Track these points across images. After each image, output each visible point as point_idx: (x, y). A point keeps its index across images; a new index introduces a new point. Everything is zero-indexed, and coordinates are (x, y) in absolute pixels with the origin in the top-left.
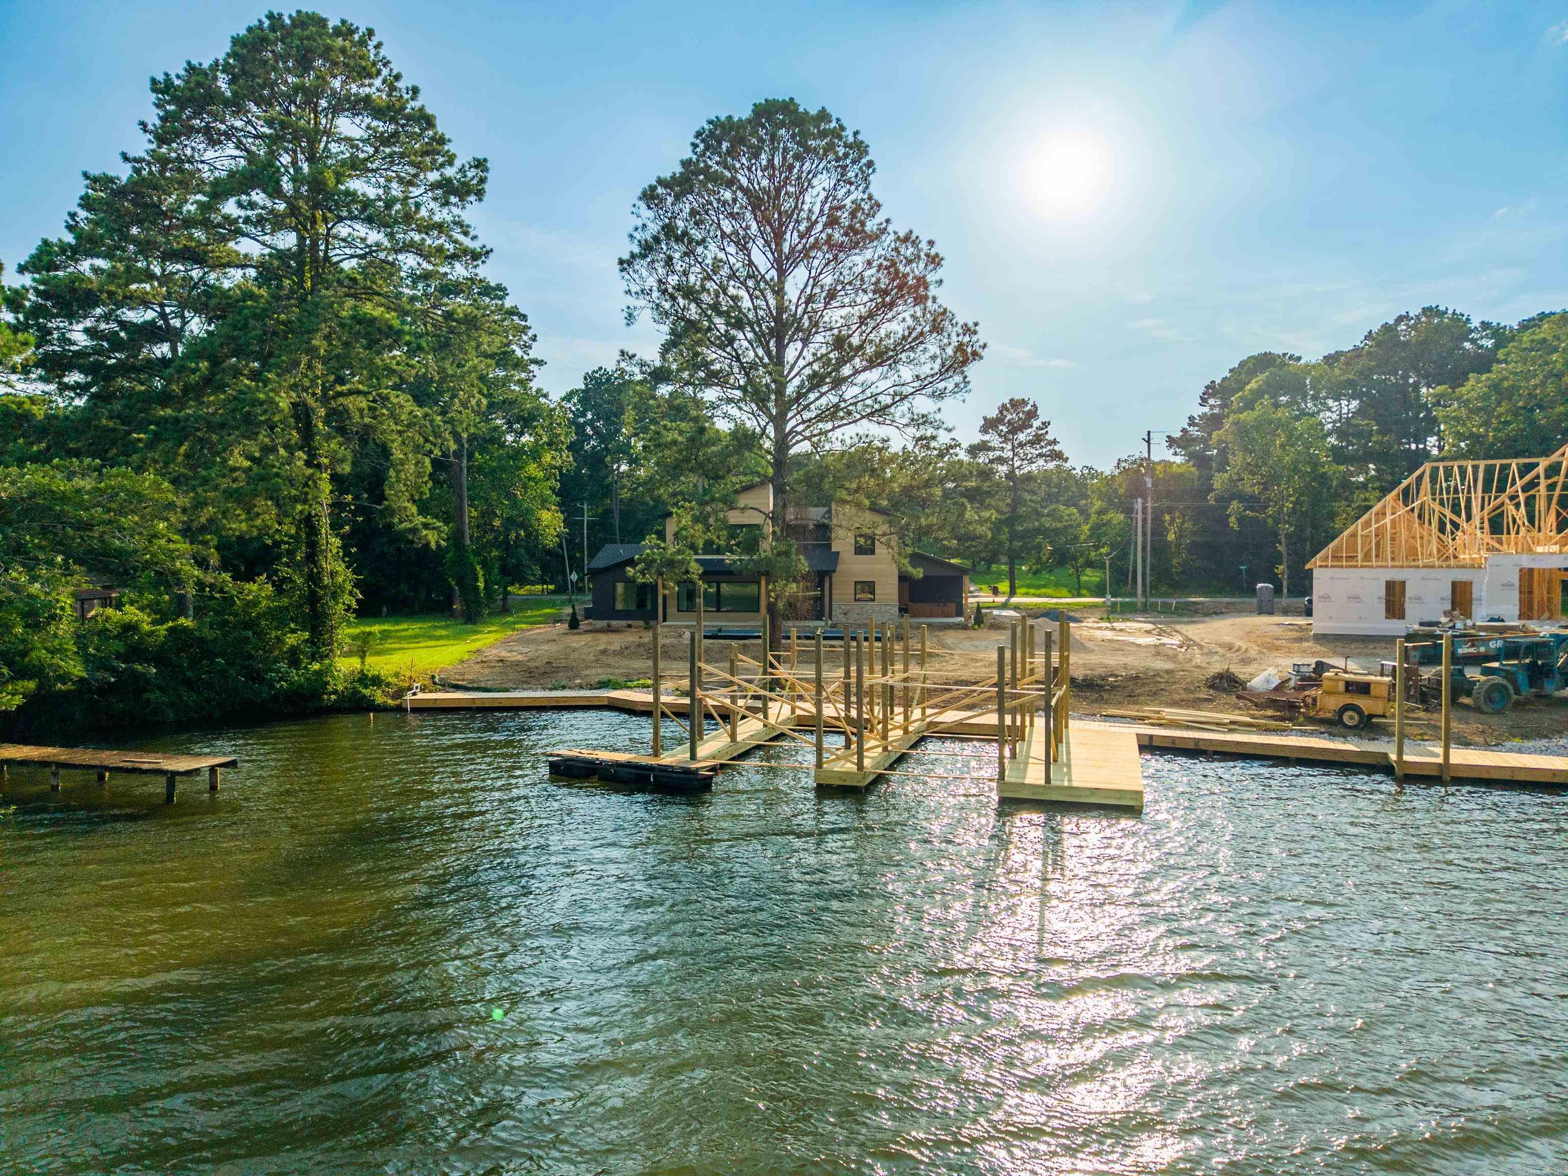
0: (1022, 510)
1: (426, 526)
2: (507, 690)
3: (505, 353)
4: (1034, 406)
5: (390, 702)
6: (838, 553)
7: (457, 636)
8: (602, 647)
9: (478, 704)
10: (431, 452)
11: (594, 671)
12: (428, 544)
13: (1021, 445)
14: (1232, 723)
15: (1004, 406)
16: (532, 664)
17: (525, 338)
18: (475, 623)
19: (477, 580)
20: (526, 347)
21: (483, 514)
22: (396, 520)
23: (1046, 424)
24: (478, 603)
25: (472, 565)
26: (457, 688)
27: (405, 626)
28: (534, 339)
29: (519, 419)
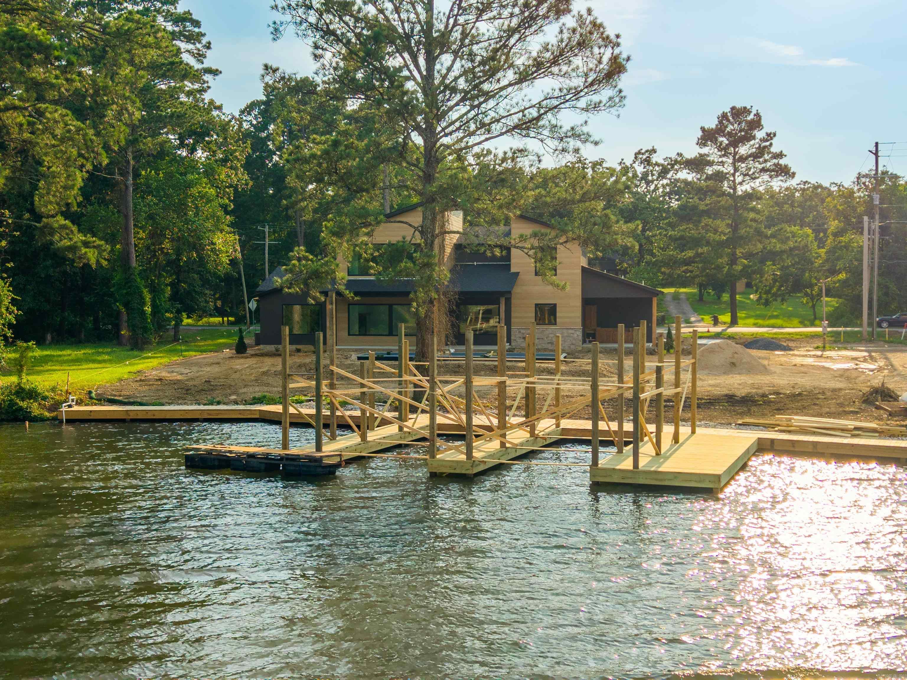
0: (742, 232)
1: (86, 244)
2: (163, 405)
3: (172, 63)
4: (757, 115)
5: (47, 414)
6: (517, 274)
7: (120, 360)
8: (265, 369)
9: (132, 416)
10: (82, 166)
11: (251, 389)
12: (87, 266)
13: (743, 159)
14: (856, 429)
15: (724, 116)
16: (191, 383)
17: (199, 46)
18: (141, 349)
19: (144, 304)
20: (200, 56)
21: (152, 235)
22: (56, 237)
23: (770, 136)
24: (145, 329)
25: (138, 288)
26: (112, 402)
27: (69, 352)
28: (208, 46)
29: (192, 133)
